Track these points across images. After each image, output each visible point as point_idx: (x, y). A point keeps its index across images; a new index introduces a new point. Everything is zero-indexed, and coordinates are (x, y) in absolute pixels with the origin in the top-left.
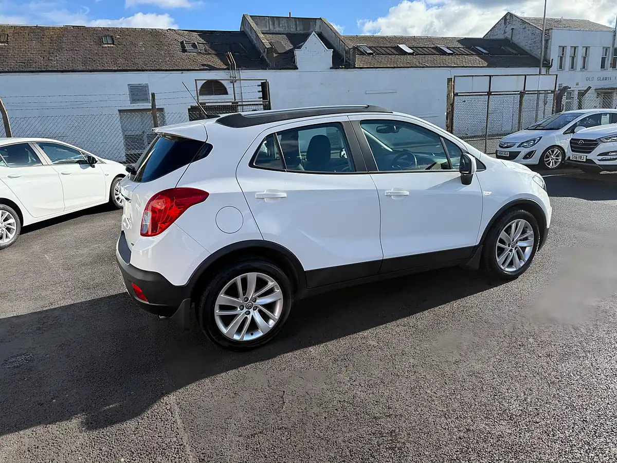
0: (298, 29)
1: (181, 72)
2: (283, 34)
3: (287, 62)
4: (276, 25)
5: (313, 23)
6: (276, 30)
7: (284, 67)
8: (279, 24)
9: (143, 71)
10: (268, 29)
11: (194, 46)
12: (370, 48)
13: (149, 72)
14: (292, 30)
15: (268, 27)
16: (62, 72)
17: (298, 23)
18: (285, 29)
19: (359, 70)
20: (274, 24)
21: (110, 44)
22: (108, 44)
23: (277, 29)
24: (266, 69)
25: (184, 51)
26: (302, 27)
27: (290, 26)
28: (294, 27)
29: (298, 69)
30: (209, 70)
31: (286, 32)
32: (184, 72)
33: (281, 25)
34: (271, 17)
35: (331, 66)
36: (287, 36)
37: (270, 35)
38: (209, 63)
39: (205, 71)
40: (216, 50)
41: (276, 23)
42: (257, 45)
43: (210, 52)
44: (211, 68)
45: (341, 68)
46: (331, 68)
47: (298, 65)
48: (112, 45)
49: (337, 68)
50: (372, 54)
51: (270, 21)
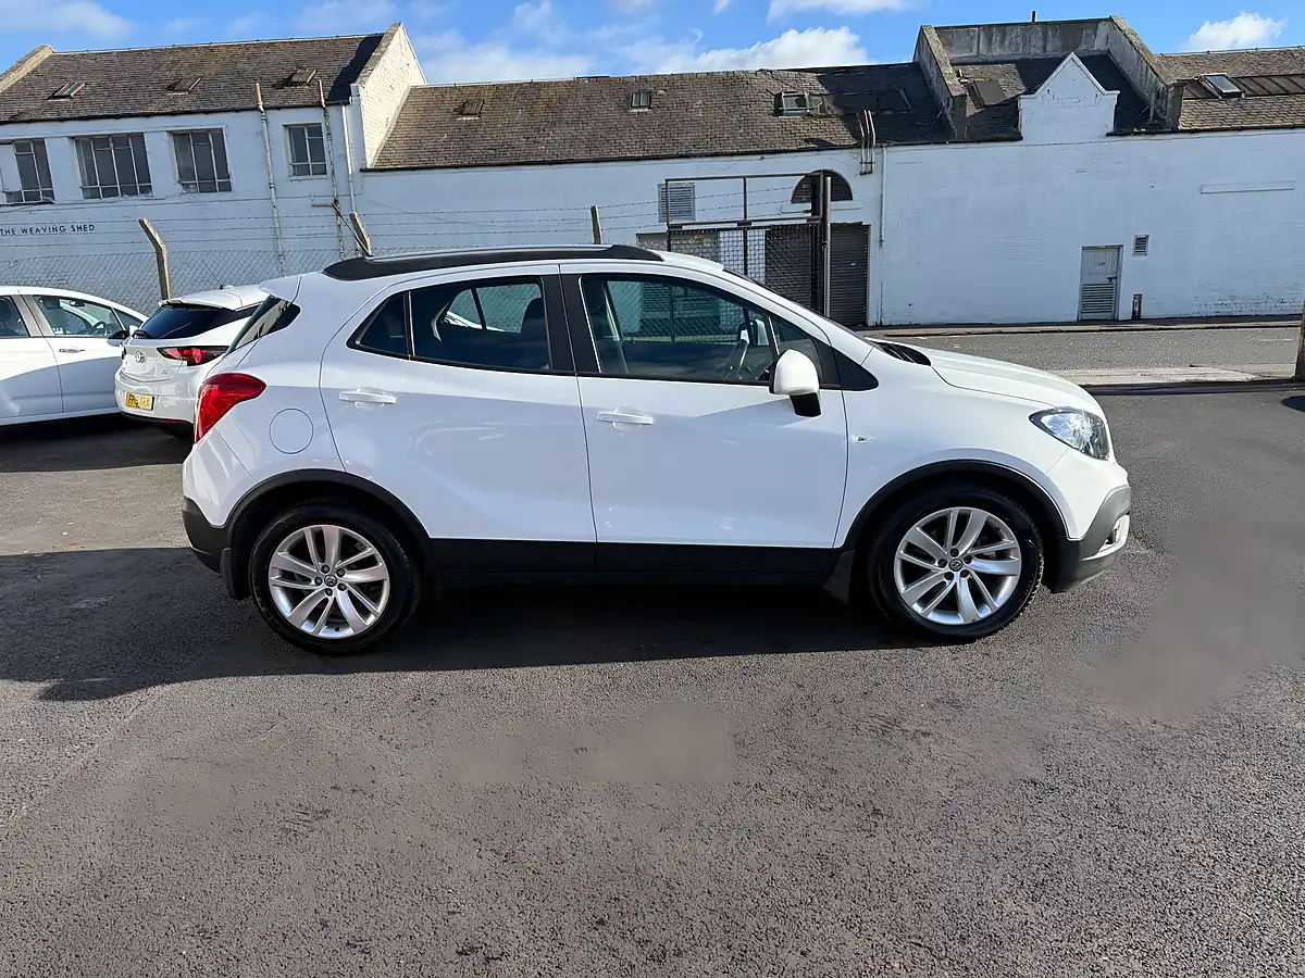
0: (1049, 48)
1: (759, 157)
2: (1008, 62)
3: (1001, 124)
4: (995, 45)
5: (1090, 32)
6: (994, 54)
7: (988, 137)
8: (1002, 42)
9: (687, 157)
10: (974, 53)
11: (801, 101)
12: (1235, 80)
13: (700, 160)
14: (1032, 50)
15: (975, 50)
16: (550, 163)
17: (1050, 33)
18: (1017, 49)
19: (1188, 135)
20: (990, 44)
21: (644, 107)
22: (640, 107)
23: (997, 52)
24: (944, 143)
25: (778, 112)
26: (1059, 43)
27: (1030, 42)
28: (1040, 43)
29: (1021, 139)
30: (818, 150)
31: (1018, 57)
32: (765, 156)
33: (1007, 43)
34: (984, 27)
35: (1111, 128)
36: (1017, 68)
37: (977, 68)
38: (822, 136)
39: (810, 153)
40: (844, 108)
41: (996, 38)
42: (938, 92)
43: (830, 113)
44: (822, 146)
45: (1136, 134)
46: (1108, 135)
47: (1024, 132)
48: (646, 110)
49: (1125, 135)
50: (1238, 95)
51: (982, 36)
